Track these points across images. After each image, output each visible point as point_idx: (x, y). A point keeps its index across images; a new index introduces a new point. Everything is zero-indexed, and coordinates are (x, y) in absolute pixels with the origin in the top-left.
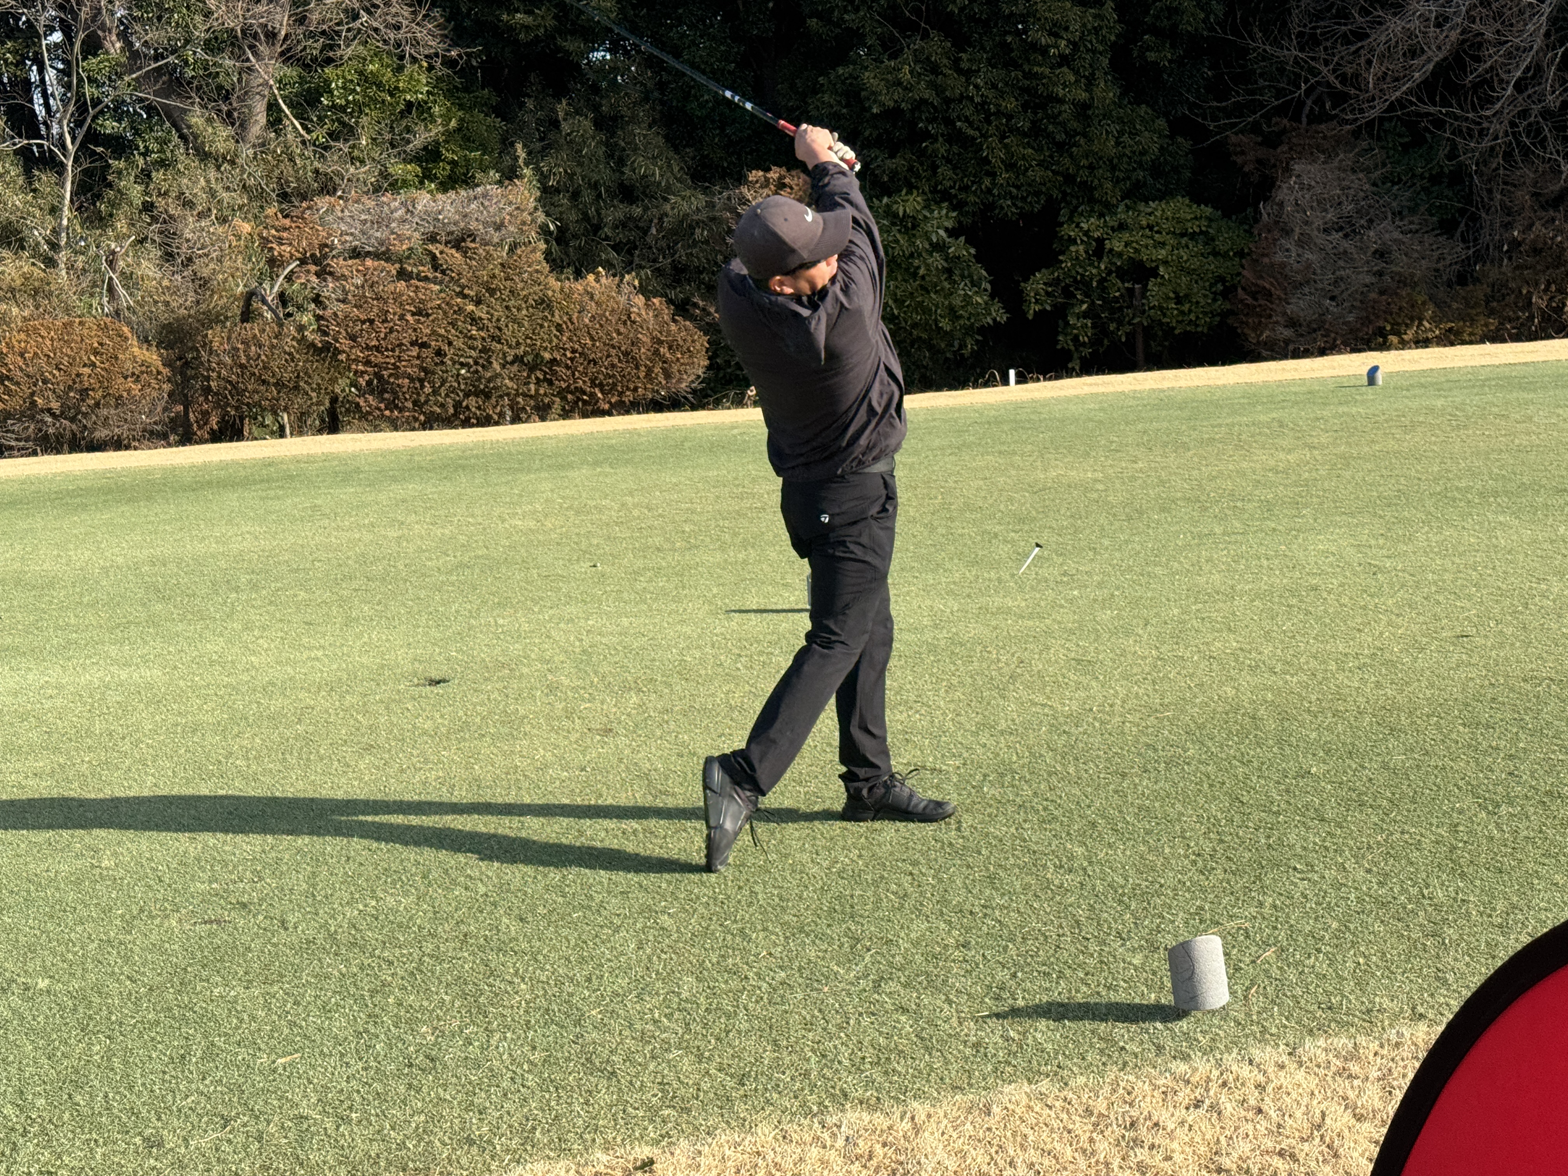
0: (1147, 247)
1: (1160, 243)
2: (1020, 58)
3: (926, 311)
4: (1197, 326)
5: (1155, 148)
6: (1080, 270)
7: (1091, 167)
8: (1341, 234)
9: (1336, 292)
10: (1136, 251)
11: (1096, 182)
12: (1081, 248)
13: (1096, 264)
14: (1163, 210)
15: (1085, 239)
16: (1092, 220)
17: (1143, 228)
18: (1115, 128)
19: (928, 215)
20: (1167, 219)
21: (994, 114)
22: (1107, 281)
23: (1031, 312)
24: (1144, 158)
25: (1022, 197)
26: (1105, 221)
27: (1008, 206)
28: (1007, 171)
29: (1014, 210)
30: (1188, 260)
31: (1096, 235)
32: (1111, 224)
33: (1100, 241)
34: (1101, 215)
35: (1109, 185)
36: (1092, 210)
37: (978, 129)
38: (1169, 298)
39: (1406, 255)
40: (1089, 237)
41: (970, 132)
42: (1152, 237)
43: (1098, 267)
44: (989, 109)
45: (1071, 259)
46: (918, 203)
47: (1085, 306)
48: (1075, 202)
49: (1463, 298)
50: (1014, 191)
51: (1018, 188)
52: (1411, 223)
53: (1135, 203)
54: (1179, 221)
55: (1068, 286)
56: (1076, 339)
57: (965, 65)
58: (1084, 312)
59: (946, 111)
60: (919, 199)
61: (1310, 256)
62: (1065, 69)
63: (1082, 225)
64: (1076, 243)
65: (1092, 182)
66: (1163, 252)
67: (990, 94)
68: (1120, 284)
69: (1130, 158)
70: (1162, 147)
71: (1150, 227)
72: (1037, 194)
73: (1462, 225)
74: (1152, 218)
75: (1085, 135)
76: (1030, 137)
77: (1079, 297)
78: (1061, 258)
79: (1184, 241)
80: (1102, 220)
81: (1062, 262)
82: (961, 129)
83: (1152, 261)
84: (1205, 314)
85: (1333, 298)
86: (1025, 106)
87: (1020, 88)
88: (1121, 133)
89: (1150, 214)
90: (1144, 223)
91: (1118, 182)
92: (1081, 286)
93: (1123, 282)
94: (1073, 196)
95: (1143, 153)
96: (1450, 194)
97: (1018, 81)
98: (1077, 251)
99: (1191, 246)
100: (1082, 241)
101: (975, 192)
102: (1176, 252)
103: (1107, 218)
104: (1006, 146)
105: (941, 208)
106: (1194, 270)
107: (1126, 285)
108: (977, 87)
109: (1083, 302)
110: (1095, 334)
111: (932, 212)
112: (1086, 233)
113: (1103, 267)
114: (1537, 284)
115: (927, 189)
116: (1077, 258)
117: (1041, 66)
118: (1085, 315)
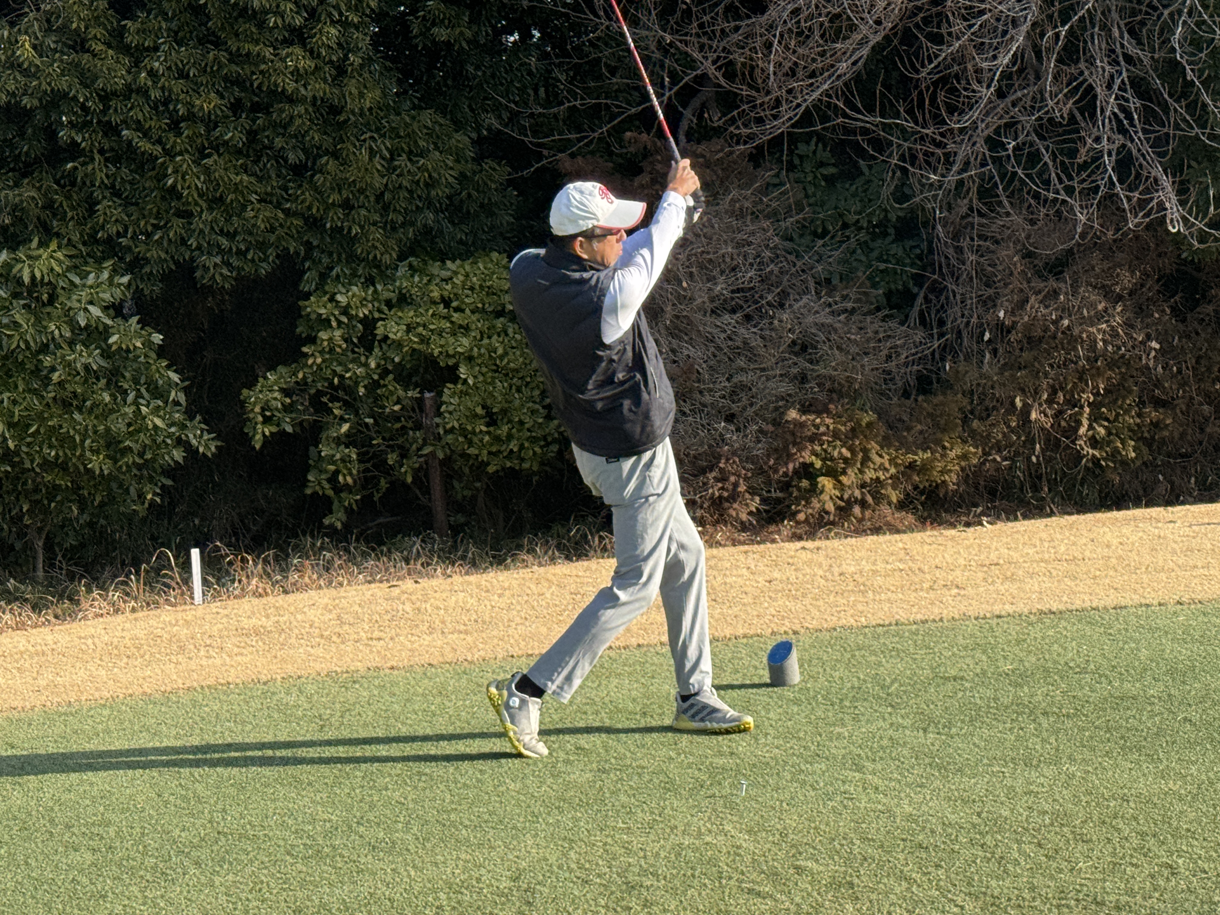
0: (440, 333)
1: (461, 326)
2: (223, 28)
3: (66, 441)
4: (523, 460)
5: (449, 176)
6: (339, 369)
7: (347, 206)
8: (738, 315)
9: (735, 408)
10: (424, 340)
11: (356, 230)
12: (338, 333)
13: (363, 359)
14: (467, 276)
15: (345, 320)
16: (354, 288)
17: (434, 303)
18: (384, 146)
19: (77, 280)
20: (472, 289)
21: (184, 119)
22: (380, 386)
23: (258, 437)
24: (433, 193)
25: (239, 252)
26: (375, 291)
27: (216, 265)
28: (211, 209)
29: (225, 271)
30: (506, 354)
31: (362, 312)
32: (386, 295)
33: (369, 323)
34: (370, 281)
35: (377, 234)
36: (354, 275)
37: (159, 141)
38: (476, 415)
39: (838, 348)
40: (350, 317)
41: (144, 145)
42: (447, 318)
43: (366, 365)
44: (177, 112)
45: (322, 352)
46: (60, 262)
47: (345, 427)
48: (325, 260)
49: (930, 415)
50: (224, 242)
51: (231, 236)
52: (845, 298)
53: (425, 262)
54: (491, 292)
55: (320, 393)
56: (333, 479)
57: (131, 39)
58: (348, 435)
59: (104, 112)
60: (59, 255)
61: (692, 352)
62: (298, 50)
63: (339, 297)
64: (331, 326)
65: (350, 229)
66: (465, 341)
67: (178, 86)
68: (401, 393)
69: (411, 192)
70: (462, 175)
71: (446, 303)
72: (262, 246)
73: (920, 300)
74: (449, 287)
75: (335, 155)
76: (248, 156)
77: (336, 412)
78: (305, 349)
79: (499, 323)
80: (371, 290)
81: (306, 355)
82: (130, 142)
83: (448, 356)
84: (533, 440)
85: (730, 418)
86: (236, 107)
87: (226, 79)
88: (394, 153)
89: (446, 280)
90: (436, 294)
91: (394, 229)
92: (341, 393)
93: (406, 389)
94: (323, 252)
95: (431, 184)
96: (900, 252)
97: (220, 67)
98: (330, 339)
99: (510, 331)
100: (340, 323)
101: (159, 242)
102: (486, 341)
103: (379, 287)
104: (207, 171)
105: (100, 270)
106: (517, 371)
107: (410, 394)
108: (152, 73)
109: (342, 420)
110: (364, 471)
111: (84, 276)
112: (345, 311)
113: (373, 365)
114: (1036, 393)
115: (76, 237)
116: (331, 351)
117: (257, 42)
118: (349, 440)
